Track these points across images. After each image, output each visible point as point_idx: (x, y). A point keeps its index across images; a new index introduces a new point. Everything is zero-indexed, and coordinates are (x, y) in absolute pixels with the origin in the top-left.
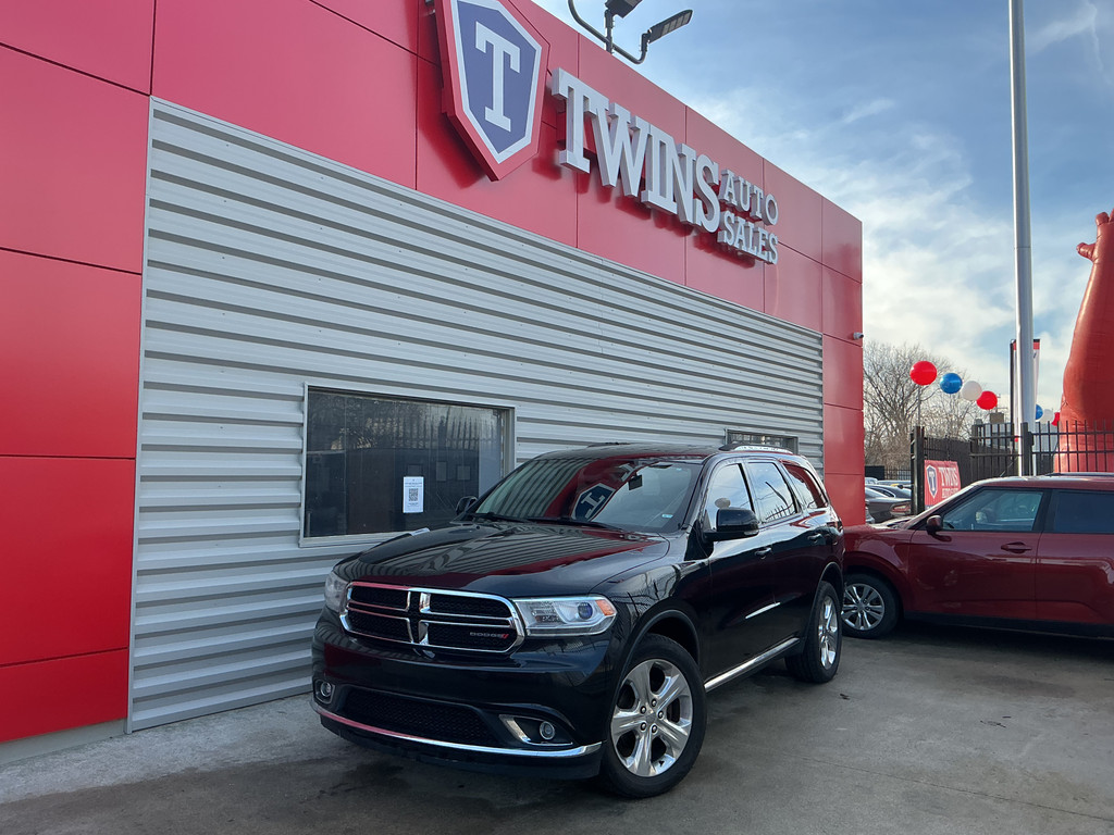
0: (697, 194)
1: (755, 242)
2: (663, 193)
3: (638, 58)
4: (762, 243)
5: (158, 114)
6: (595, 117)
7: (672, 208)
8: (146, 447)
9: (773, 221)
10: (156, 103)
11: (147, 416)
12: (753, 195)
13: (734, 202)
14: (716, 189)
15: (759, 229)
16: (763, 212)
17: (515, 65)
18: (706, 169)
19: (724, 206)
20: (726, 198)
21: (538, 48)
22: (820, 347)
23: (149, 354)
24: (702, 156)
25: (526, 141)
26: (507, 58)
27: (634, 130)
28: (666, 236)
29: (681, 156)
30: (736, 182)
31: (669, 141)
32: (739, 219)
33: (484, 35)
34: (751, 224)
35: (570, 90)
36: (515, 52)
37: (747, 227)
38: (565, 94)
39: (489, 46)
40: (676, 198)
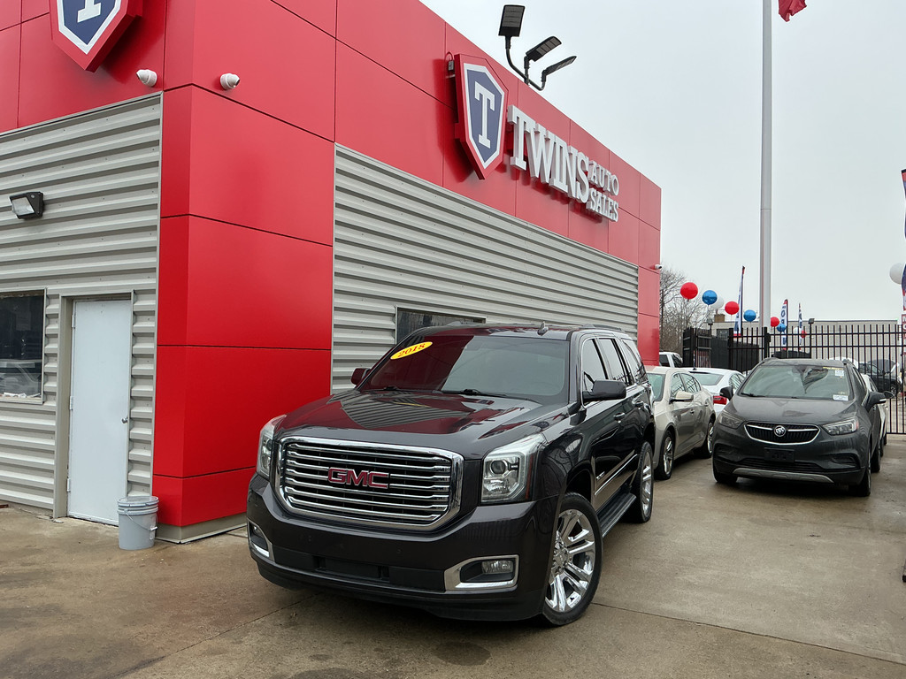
0: (578, 179)
1: (607, 208)
2: (561, 180)
3: (540, 86)
4: (610, 208)
5: (339, 154)
6: (529, 134)
7: (565, 189)
8: (336, 343)
9: (616, 194)
10: (338, 147)
11: (336, 326)
12: (606, 177)
13: (596, 182)
14: (586, 173)
15: (609, 199)
16: (611, 186)
17: (492, 108)
18: (583, 162)
19: (592, 185)
20: (592, 180)
21: (503, 93)
22: (636, 275)
23: (337, 291)
24: (581, 153)
25: (497, 153)
26: (489, 101)
27: (547, 140)
28: (557, 204)
29: (570, 154)
30: (598, 168)
31: (564, 144)
32: (599, 193)
33: (479, 88)
34: (605, 197)
35: (518, 118)
36: (492, 97)
37: (602, 198)
38: (515, 121)
39: (481, 95)
40: (568, 183)
